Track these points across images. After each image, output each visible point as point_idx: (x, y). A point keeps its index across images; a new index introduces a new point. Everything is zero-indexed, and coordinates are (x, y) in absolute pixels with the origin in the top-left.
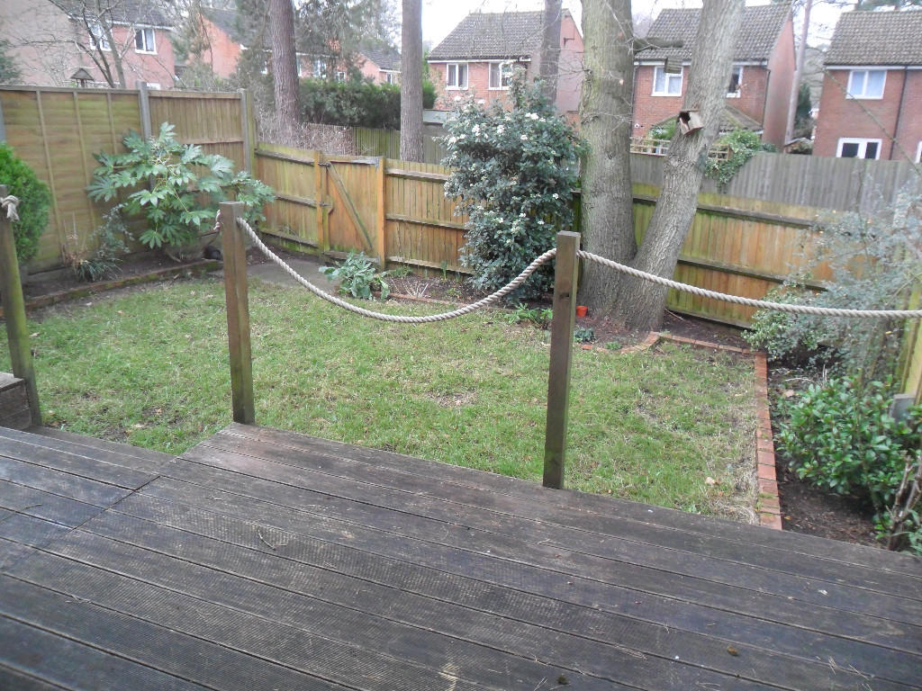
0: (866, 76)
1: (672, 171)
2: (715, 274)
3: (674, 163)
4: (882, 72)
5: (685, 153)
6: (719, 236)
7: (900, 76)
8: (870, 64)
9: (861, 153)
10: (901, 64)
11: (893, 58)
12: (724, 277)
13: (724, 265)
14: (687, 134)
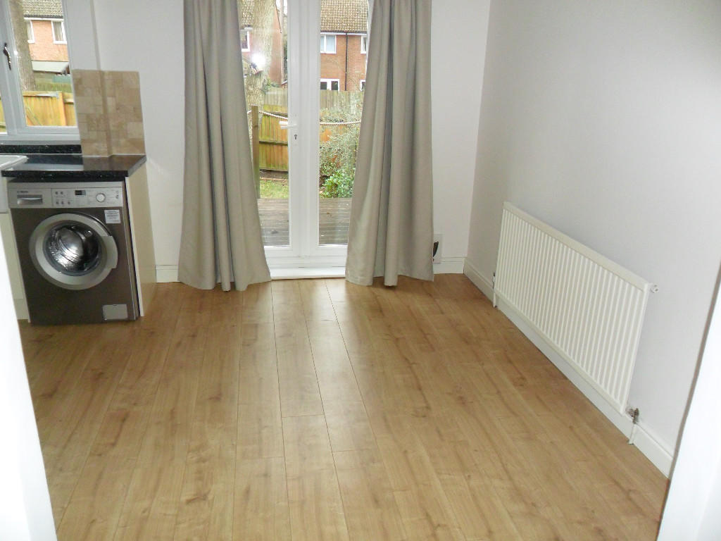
0: (325, 37)
1: (250, 93)
2: (275, 146)
3: (251, 89)
4: (334, 36)
5: (256, 84)
6: (275, 126)
7: (344, 40)
8: (326, 31)
9: (329, 87)
10: (343, 32)
11: (339, 27)
12: (280, 147)
13: (279, 141)
14: (256, 75)
